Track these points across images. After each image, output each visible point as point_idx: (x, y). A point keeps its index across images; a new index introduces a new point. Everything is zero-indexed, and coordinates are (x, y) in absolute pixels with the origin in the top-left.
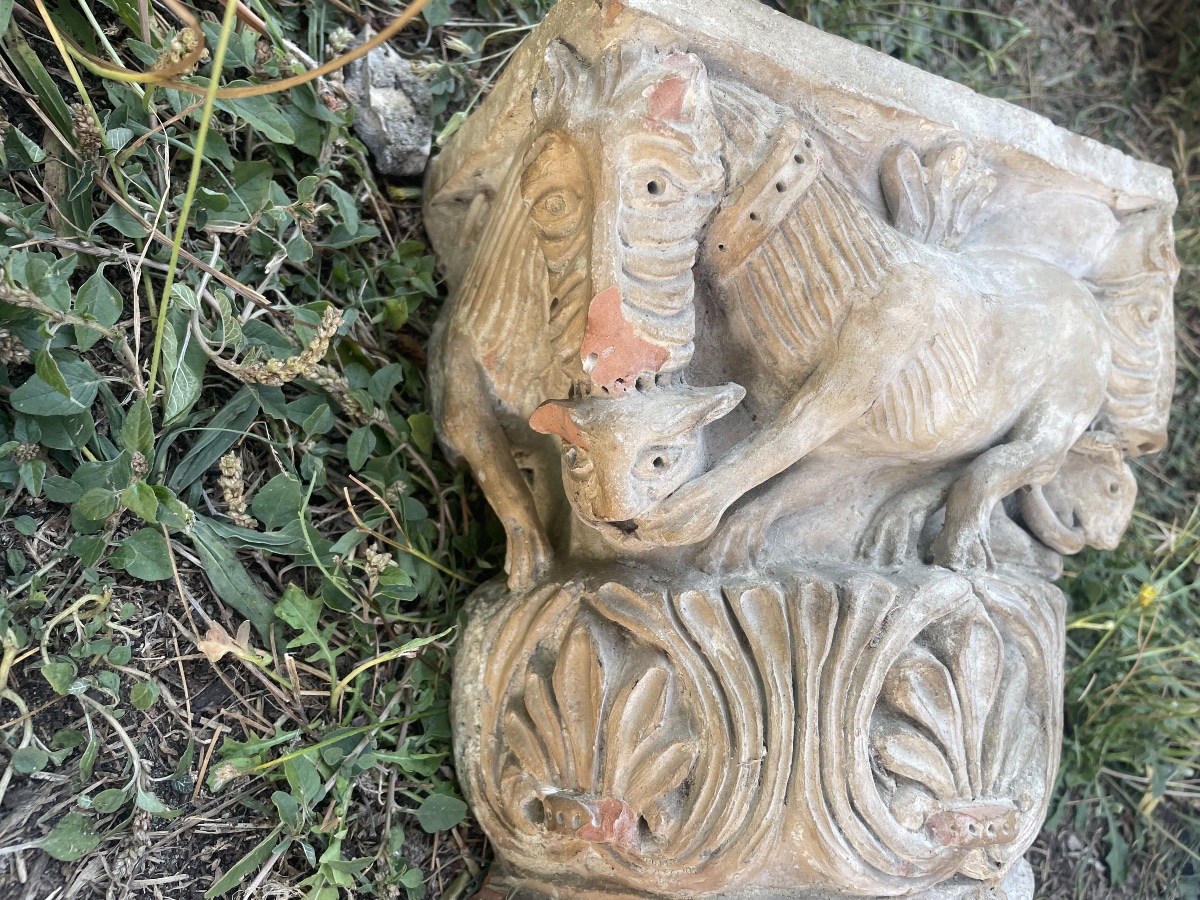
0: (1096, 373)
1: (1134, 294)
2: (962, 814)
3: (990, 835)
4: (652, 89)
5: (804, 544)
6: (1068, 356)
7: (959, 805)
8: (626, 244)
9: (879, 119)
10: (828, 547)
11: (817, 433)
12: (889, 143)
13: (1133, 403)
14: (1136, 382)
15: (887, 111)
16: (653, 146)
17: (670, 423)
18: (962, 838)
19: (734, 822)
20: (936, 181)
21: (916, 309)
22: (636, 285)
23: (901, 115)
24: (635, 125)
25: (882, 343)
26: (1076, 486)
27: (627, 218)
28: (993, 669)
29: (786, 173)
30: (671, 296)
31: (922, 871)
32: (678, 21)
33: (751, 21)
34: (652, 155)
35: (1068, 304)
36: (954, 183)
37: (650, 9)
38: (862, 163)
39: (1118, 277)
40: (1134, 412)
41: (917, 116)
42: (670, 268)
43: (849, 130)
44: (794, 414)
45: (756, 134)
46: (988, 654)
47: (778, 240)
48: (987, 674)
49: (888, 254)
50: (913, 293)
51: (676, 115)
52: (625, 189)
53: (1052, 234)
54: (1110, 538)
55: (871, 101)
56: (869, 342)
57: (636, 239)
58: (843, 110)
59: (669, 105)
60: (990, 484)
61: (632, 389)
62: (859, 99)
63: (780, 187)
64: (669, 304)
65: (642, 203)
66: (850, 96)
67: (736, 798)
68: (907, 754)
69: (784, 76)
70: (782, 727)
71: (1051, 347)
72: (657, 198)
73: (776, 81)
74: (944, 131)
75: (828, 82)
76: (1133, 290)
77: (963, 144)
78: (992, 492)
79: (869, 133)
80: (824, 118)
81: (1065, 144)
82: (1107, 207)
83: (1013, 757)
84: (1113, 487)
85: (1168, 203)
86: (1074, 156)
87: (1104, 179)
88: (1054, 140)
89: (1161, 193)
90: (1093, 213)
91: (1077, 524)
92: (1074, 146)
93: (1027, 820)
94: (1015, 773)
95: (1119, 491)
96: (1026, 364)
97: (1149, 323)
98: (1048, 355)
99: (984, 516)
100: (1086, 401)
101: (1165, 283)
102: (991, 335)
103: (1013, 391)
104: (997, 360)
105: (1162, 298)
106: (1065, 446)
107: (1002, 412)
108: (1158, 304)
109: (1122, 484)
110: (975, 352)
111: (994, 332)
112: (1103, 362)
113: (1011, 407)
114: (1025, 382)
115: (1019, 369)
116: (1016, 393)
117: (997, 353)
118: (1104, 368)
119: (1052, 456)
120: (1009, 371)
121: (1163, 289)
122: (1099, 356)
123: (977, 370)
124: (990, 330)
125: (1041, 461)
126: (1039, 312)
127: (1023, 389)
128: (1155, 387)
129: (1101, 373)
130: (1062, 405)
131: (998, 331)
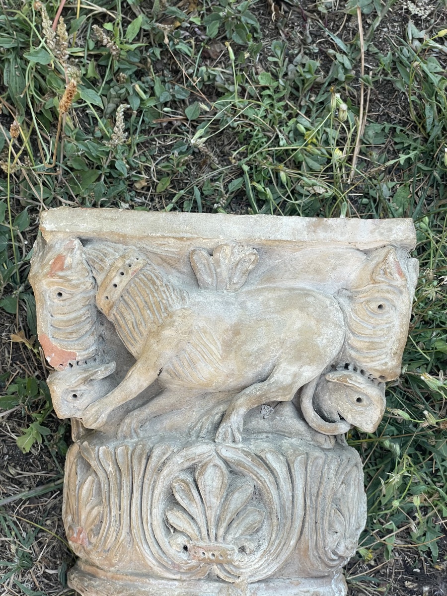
0: (317, 345)
1: (365, 297)
2: (199, 547)
3: (213, 558)
4: (53, 260)
5: (165, 428)
6: (297, 338)
7: (201, 543)
8: (52, 316)
9: (179, 242)
10: (176, 429)
11: (138, 384)
12: (190, 250)
13: (367, 355)
14: (367, 344)
15: (181, 239)
16: (52, 282)
17: (73, 382)
18: (198, 557)
19: (111, 539)
20: (218, 263)
21: (177, 330)
22: (56, 331)
23: (188, 239)
24: (46, 276)
25: (160, 346)
26: (336, 399)
27: (51, 306)
28: (220, 487)
29: (116, 280)
30: (71, 333)
31: (184, 570)
32: (67, 230)
33: (105, 219)
34: (54, 285)
35: (297, 312)
36: (229, 261)
37: (55, 229)
38: (179, 260)
39: (357, 288)
40: (368, 360)
41: (197, 238)
42: (70, 323)
43: (166, 249)
44: (128, 376)
45: (105, 265)
46: (219, 480)
47: (121, 305)
48: (217, 488)
49: (170, 306)
50: (176, 323)
51: (62, 269)
52: (49, 297)
53: (306, 272)
54: (368, 426)
55: (170, 237)
56: (155, 345)
57: (54, 314)
58: (160, 242)
59: (58, 266)
60: (239, 402)
61: (68, 367)
62: (164, 237)
63: (115, 286)
64: (71, 336)
65: (57, 301)
66: (158, 237)
67: (112, 530)
68: (177, 519)
69: (124, 236)
70: (125, 503)
71: (283, 335)
72: (61, 298)
73: (121, 239)
74: (217, 240)
75: (146, 234)
76: (365, 294)
77: (226, 245)
78: (241, 406)
79: (177, 248)
80: (151, 247)
81: (308, 227)
82: (353, 250)
83: (236, 527)
84: (359, 400)
85: (401, 240)
86: (314, 232)
87: (341, 239)
88: (299, 226)
89: (395, 235)
90: (338, 256)
91: (342, 419)
92: (316, 226)
93: (253, 559)
94: (237, 535)
95: (365, 402)
96: (262, 345)
97: (380, 311)
98: (280, 339)
99: (235, 417)
100: (308, 359)
101: (390, 288)
102: (231, 335)
103: (252, 358)
104: (235, 346)
105: (389, 296)
106: (294, 382)
107: (248, 369)
108: (387, 300)
109: (368, 398)
110: (219, 344)
111: (233, 333)
112: (323, 339)
113: (256, 365)
114: (263, 354)
115: (256, 348)
116: (256, 359)
117: (235, 343)
118: (324, 341)
119: (280, 388)
120: (246, 350)
121: (388, 292)
122: (319, 336)
123: (221, 352)
124: (230, 333)
125: (271, 391)
126: (273, 319)
127: (263, 357)
128: (388, 345)
129: (320, 345)
130: (290, 363)
131: (236, 333)
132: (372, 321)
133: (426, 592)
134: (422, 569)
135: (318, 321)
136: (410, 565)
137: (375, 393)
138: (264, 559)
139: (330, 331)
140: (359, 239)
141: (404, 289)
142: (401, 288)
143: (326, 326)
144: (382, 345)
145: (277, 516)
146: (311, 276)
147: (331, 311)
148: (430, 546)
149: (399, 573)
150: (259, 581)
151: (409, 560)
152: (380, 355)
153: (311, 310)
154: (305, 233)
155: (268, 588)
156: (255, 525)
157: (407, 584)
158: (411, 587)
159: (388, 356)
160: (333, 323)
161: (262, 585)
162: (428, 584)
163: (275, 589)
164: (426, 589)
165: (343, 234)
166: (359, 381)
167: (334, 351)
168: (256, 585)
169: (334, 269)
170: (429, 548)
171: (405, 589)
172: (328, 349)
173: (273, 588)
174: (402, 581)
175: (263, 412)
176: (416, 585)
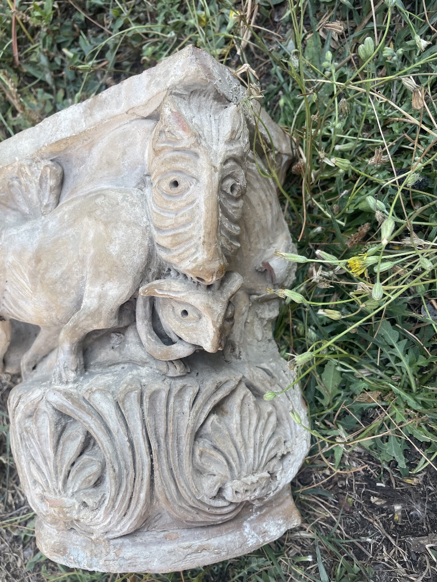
0: (110, 255)
1: (156, 176)
2: (47, 500)
6: (93, 251)
13: (174, 254)
14: (170, 239)
28: (50, 435)
35: (86, 219)
40: (176, 260)
46: (49, 428)
60: (60, 337)
68: (33, 468)
71: (80, 251)
76: (154, 174)
77: (22, 165)
78: (63, 342)
81: (85, 112)
82: (138, 121)
83: (72, 481)
84: (185, 313)
85: (180, 82)
86: (91, 115)
87: (117, 111)
88: (77, 116)
89: (173, 78)
90: (124, 136)
91: (180, 339)
92: (91, 107)
93: (98, 515)
94: (76, 489)
95: (191, 314)
96: (64, 268)
97: (175, 190)
98: (79, 256)
99: (62, 355)
100: (106, 275)
101: (176, 154)
102: (34, 265)
103: (59, 286)
104: (39, 276)
105: (180, 165)
106: (101, 306)
107: (61, 298)
108: (180, 172)
109: (195, 309)
110: (27, 277)
111: (35, 262)
112: (115, 245)
113: (68, 293)
114: (68, 278)
115: (59, 272)
116: (64, 286)
117: (38, 272)
118: (117, 248)
119: (88, 315)
120: (50, 278)
121: (174, 160)
122: (111, 242)
123: (30, 286)
124: (33, 262)
125: (81, 320)
126: (68, 235)
127: (69, 281)
128: (195, 233)
129: (114, 254)
130: (92, 284)
131: (38, 261)
132: (171, 207)
133: (398, 511)
134: (389, 483)
135: (106, 224)
136: (374, 477)
137: (199, 301)
138: (111, 516)
139: (121, 233)
140: (135, 103)
141: (197, 150)
142: (193, 149)
143: (116, 228)
144: (187, 236)
145: (113, 467)
146: (105, 173)
147: (123, 208)
148: (395, 455)
149: (362, 486)
150: (121, 537)
151: (372, 471)
152: (188, 249)
153: (98, 212)
154: (83, 120)
155: (135, 545)
156: (90, 478)
157: (373, 500)
158: (378, 503)
159: (200, 249)
160: (124, 222)
161: (127, 541)
162: (399, 502)
163: (145, 545)
164: (398, 507)
165: (118, 104)
166: (174, 289)
167: (135, 258)
168: (120, 541)
169: (124, 153)
170: (394, 457)
171: (373, 506)
172: (124, 257)
173: (142, 544)
174: (367, 495)
175: (113, 342)
176: (383, 502)
